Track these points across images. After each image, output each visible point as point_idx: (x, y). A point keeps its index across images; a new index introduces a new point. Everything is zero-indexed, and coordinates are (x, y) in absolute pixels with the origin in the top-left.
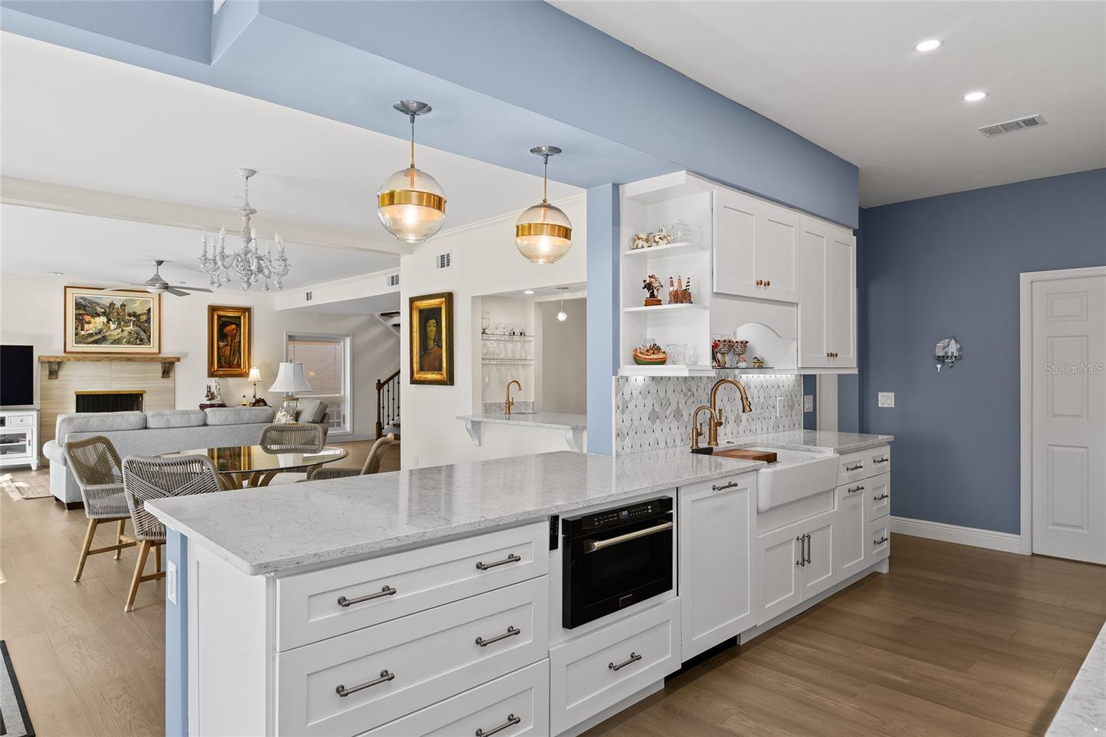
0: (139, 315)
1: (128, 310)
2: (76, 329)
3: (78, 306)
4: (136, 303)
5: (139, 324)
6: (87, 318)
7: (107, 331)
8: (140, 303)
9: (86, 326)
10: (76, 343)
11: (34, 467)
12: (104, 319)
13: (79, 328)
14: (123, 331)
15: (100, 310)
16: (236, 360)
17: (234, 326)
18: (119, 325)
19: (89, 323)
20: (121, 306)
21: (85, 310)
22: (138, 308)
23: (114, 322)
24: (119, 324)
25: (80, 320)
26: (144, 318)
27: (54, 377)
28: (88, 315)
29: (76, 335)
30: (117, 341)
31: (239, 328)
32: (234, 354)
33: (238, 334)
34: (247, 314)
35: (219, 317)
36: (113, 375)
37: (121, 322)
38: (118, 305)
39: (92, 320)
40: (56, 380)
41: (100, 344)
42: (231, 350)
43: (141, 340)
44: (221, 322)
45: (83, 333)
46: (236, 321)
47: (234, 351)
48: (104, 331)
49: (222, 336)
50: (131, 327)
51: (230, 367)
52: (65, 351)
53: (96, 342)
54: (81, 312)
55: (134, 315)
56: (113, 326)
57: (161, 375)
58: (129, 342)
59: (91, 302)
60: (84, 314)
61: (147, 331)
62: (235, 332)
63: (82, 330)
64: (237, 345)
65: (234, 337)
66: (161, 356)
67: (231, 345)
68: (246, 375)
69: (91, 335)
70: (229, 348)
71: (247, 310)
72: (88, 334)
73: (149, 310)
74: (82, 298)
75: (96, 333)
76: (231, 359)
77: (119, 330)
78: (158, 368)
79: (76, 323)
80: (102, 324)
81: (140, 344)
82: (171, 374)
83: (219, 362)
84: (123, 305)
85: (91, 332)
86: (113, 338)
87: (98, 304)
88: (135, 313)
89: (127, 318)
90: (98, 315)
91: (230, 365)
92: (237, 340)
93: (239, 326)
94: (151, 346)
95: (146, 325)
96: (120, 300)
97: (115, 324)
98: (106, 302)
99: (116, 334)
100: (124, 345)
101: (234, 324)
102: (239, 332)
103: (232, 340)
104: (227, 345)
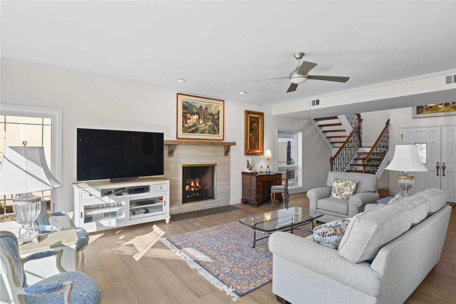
0: (214, 115)
1: (209, 111)
2: (183, 123)
3: (184, 107)
4: (212, 107)
5: (214, 120)
6: (189, 116)
7: (198, 125)
8: (215, 107)
9: (188, 121)
10: (183, 132)
11: (167, 221)
12: (196, 117)
13: (185, 122)
14: (206, 125)
15: (195, 111)
16: (257, 144)
17: (256, 124)
18: (204, 122)
19: (189, 119)
20: (205, 108)
21: (188, 110)
22: (213, 110)
23: (202, 119)
24: (204, 120)
25: (185, 117)
26: (216, 117)
27: (171, 155)
28: (189, 114)
29: (183, 127)
30: (203, 132)
31: (258, 125)
32: (256, 141)
34: (262, 116)
35: (250, 118)
36: (201, 154)
37: (206, 120)
38: (204, 108)
39: (191, 117)
40: (172, 157)
41: (195, 133)
42: (255, 138)
43: (215, 131)
44: (251, 121)
45: (186, 125)
48: (197, 124)
49: (252, 130)
50: (210, 123)
51: (254, 149)
52: (177, 138)
53: (193, 132)
54: (186, 111)
55: (211, 114)
56: (201, 122)
57: (223, 154)
58: (209, 133)
59: (191, 105)
60: (187, 113)
61: (217, 125)
63: (186, 123)
64: (257, 135)
65: (256, 130)
66: (223, 141)
68: (262, 153)
69: (190, 127)
70: (254, 137)
71: (262, 114)
72: (189, 126)
73: (219, 112)
74: (186, 102)
75: (193, 126)
76: (255, 144)
77: (204, 125)
78: (222, 149)
79: (183, 118)
80: (196, 120)
81: (214, 134)
82: (229, 154)
83: (250, 146)
84: (206, 108)
85: (190, 125)
86: (201, 129)
87: (194, 107)
88: (212, 113)
89: (208, 116)
90: (194, 114)
92: (258, 132)
93: (258, 123)
94: (220, 135)
95: (217, 121)
96: (205, 105)
97: (202, 120)
98: (198, 105)
99: (203, 127)
100: (207, 134)
101: (256, 122)
102: (258, 127)
103: (255, 132)
104: (253, 135)
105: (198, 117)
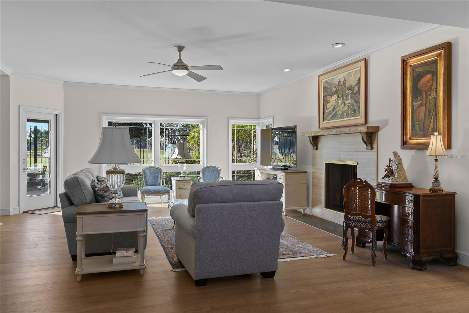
0: (354, 87)
1: (347, 84)
2: (324, 109)
3: (324, 89)
4: (351, 76)
5: (353, 96)
6: (328, 98)
8: (354, 74)
9: (328, 105)
10: (323, 120)
12: (335, 97)
14: (345, 105)
15: (333, 89)
16: (432, 124)
17: (429, 76)
19: (329, 102)
21: (327, 92)
22: (352, 80)
25: (325, 101)
26: (356, 89)
27: (315, 148)
28: (328, 95)
29: (324, 114)
30: (342, 116)
31: (434, 80)
32: (429, 116)
33: (434, 87)
34: (443, 53)
36: (341, 147)
37: (344, 97)
38: (342, 82)
39: (330, 99)
40: (317, 150)
41: (334, 119)
42: (426, 111)
44: (415, 75)
45: (327, 111)
46: (432, 67)
47: (430, 111)
48: (336, 107)
49: (416, 93)
50: (349, 100)
53: (332, 118)
54: (325, 94)
55: (350, 88)
58: (348, 115)
59: (330, 84)
61: (358, 102)
62: (429, 84)
63: (327, 109)
64: (432, 102)
65: (429, 91)
67: (426, 104)
69: (330, 112)
70: (423, 108)
71: (447, 46)
73: (359, 80)
74: (326, 82)
75: (332, 110)
76: (426, 125)
77: (343, 105)
79: (324, 103)
80: (334, 101)
83: (412, 127)
84: (345, 80)
85: (330, 109)
87: (333, 84)
88: (351, 86)
89: (346, 92)
90: (333, 94)
92: (433, 95)
93: (435, 74)
94: (361, 117)
95: (357, 96)
96: (343, 76)
97: (341, 100)
98: (336, 81)
99: (341, 108)
100: (346, 118)
101: (429, 72)
102: (434, 84)
103: (426, 97)
104: (421, 104)
105: (336, 97)
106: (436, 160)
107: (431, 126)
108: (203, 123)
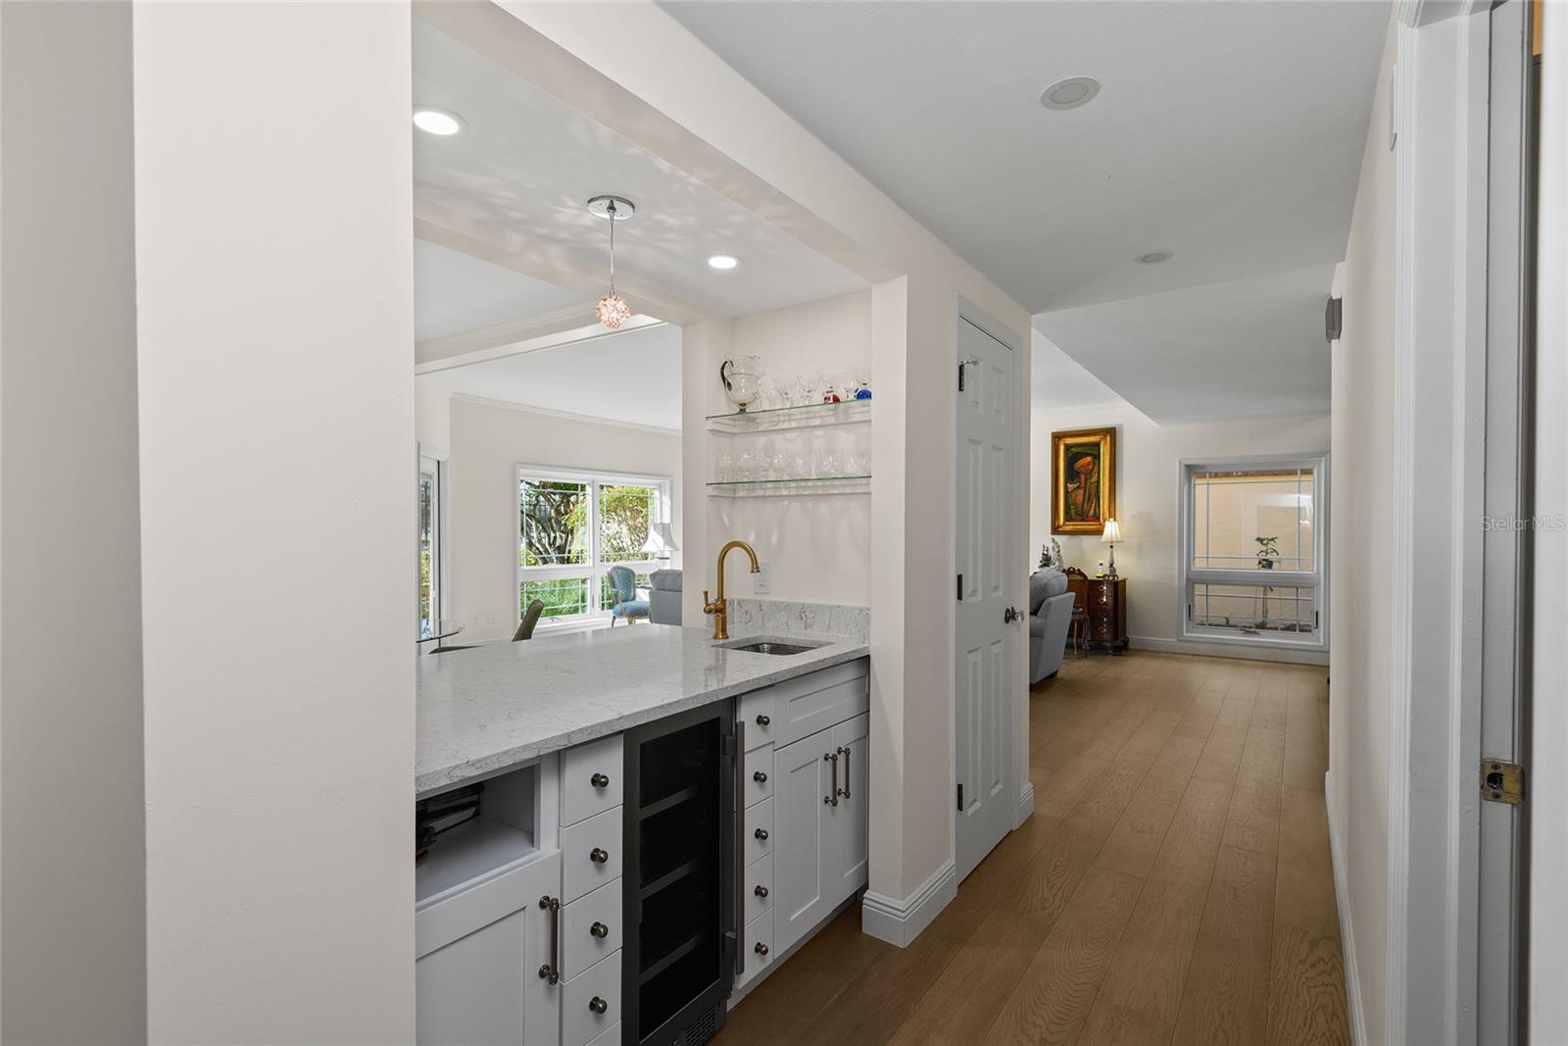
16: (1092, 509)
17: (1089, 459)
31: (1097, 463)
32: (1089, 499)
33: (1096, 468)
34: (1108, 438)
35: (1068, 447)
42: (1084, 494)
46: (1093, 451)
47: (1090, 496)
49: (1072, 474)
51: (1082, 520)
62: (1090, 467)
64: (1094, 486)
65: (1089, 474)
67: (1085, 487)
68: (1099, 532)
70: (1081, 491)
71: (1111, 432)
76: (1085, 508)
83: (1067, 512)
91: (1083, 518)
92: (1094, 479)
93: (1097, 457)
101: (1090, 455)
103: (1086, 480)
104: (1079, 487)
106: (1112, 547)
107: (1092, 511)
108: (660, 488)
